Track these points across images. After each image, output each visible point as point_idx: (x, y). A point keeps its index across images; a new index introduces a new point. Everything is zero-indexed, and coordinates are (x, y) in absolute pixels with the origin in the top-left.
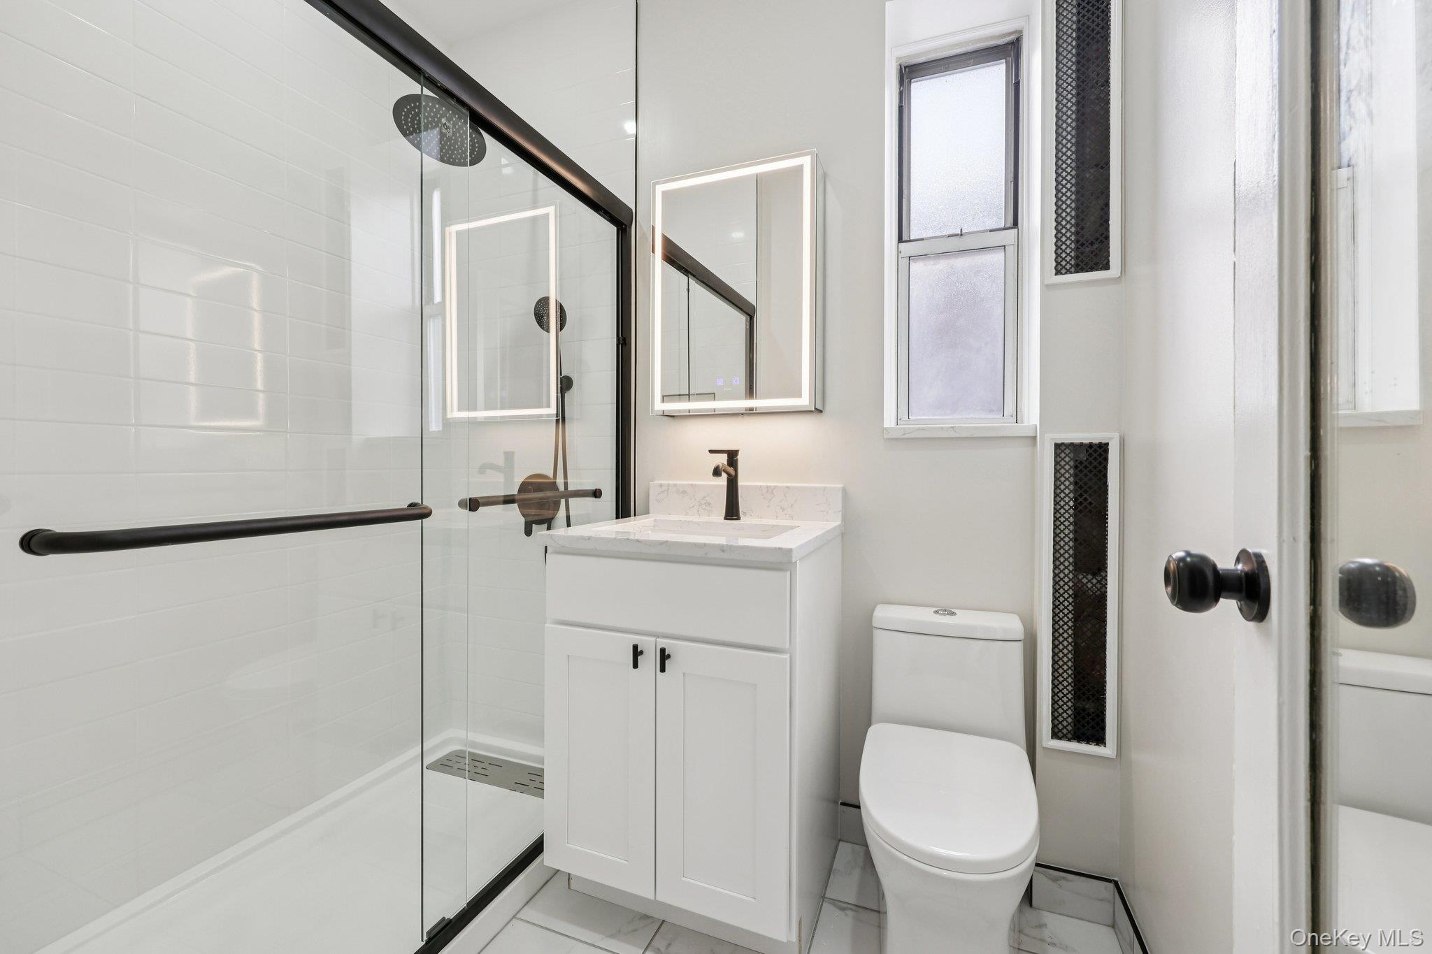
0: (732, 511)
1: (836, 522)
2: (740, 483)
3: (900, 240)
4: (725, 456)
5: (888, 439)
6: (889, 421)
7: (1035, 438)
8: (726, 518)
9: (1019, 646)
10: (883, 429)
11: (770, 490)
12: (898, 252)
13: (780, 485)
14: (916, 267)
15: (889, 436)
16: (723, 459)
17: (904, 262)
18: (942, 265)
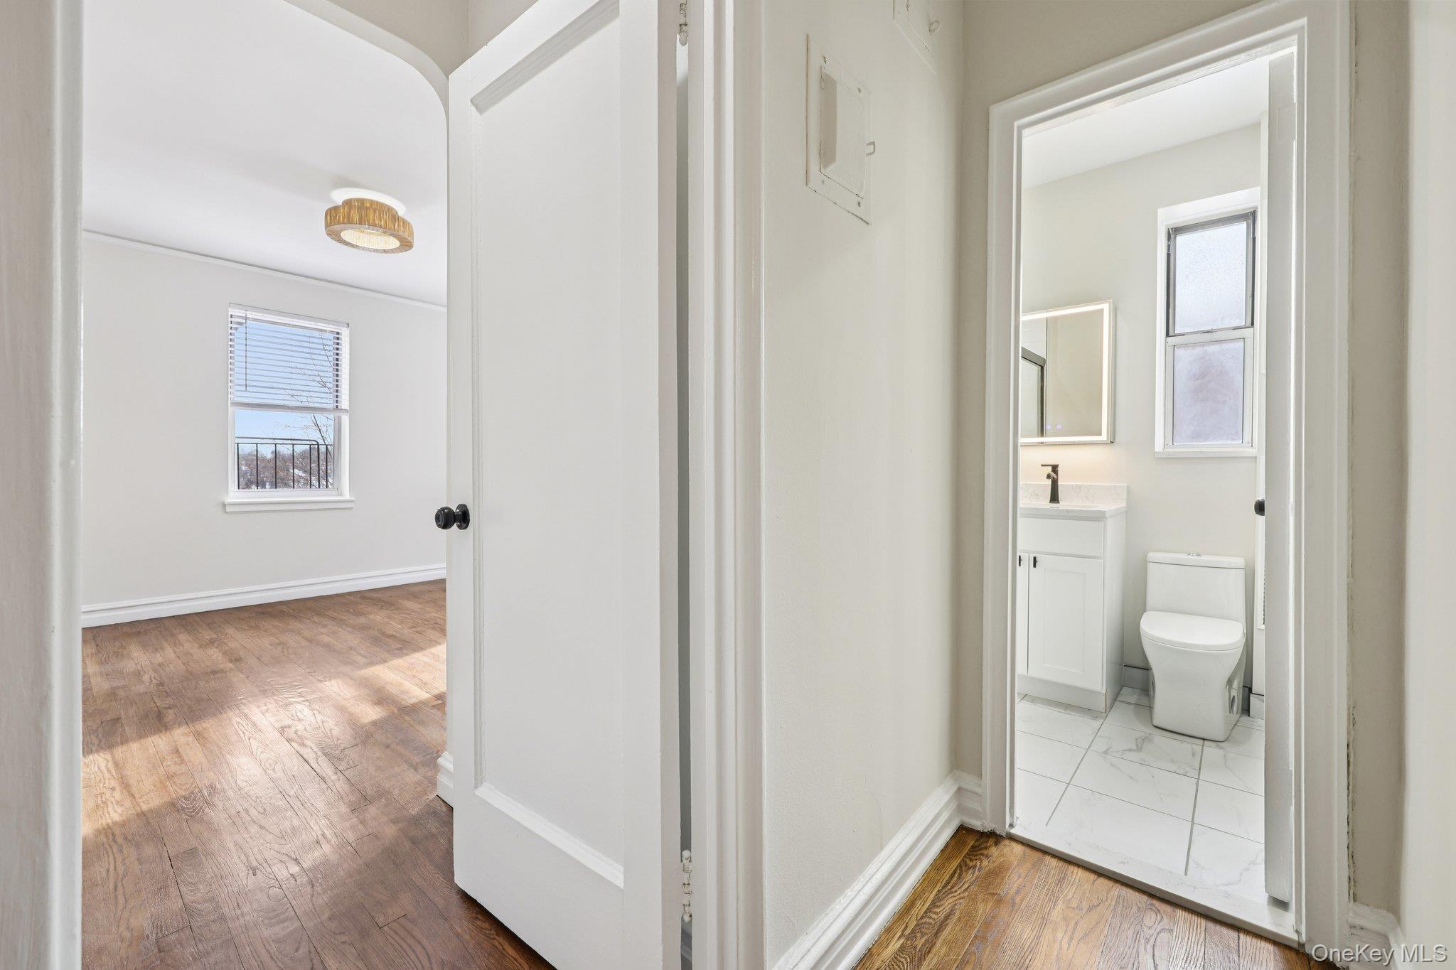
0: (1054, 498)
1: (1122, 504)
2: (1060, 483)
3: (1168, 335)
4: (1051, 467)
5: (1158, 458)
6: (1159, 446)
7: (1256, 457)
8: (1050, 502)
9: (1242, 572)
10: (1155, 453)
11: (1079, 487)
12: (1166, 342)
13: (1085, 484)
14: (1179, 352)
15: (1159, 456)
16: (1050, 469)
17: (1170, 350)
18: (1198, 350)
